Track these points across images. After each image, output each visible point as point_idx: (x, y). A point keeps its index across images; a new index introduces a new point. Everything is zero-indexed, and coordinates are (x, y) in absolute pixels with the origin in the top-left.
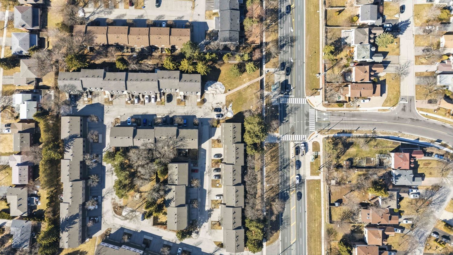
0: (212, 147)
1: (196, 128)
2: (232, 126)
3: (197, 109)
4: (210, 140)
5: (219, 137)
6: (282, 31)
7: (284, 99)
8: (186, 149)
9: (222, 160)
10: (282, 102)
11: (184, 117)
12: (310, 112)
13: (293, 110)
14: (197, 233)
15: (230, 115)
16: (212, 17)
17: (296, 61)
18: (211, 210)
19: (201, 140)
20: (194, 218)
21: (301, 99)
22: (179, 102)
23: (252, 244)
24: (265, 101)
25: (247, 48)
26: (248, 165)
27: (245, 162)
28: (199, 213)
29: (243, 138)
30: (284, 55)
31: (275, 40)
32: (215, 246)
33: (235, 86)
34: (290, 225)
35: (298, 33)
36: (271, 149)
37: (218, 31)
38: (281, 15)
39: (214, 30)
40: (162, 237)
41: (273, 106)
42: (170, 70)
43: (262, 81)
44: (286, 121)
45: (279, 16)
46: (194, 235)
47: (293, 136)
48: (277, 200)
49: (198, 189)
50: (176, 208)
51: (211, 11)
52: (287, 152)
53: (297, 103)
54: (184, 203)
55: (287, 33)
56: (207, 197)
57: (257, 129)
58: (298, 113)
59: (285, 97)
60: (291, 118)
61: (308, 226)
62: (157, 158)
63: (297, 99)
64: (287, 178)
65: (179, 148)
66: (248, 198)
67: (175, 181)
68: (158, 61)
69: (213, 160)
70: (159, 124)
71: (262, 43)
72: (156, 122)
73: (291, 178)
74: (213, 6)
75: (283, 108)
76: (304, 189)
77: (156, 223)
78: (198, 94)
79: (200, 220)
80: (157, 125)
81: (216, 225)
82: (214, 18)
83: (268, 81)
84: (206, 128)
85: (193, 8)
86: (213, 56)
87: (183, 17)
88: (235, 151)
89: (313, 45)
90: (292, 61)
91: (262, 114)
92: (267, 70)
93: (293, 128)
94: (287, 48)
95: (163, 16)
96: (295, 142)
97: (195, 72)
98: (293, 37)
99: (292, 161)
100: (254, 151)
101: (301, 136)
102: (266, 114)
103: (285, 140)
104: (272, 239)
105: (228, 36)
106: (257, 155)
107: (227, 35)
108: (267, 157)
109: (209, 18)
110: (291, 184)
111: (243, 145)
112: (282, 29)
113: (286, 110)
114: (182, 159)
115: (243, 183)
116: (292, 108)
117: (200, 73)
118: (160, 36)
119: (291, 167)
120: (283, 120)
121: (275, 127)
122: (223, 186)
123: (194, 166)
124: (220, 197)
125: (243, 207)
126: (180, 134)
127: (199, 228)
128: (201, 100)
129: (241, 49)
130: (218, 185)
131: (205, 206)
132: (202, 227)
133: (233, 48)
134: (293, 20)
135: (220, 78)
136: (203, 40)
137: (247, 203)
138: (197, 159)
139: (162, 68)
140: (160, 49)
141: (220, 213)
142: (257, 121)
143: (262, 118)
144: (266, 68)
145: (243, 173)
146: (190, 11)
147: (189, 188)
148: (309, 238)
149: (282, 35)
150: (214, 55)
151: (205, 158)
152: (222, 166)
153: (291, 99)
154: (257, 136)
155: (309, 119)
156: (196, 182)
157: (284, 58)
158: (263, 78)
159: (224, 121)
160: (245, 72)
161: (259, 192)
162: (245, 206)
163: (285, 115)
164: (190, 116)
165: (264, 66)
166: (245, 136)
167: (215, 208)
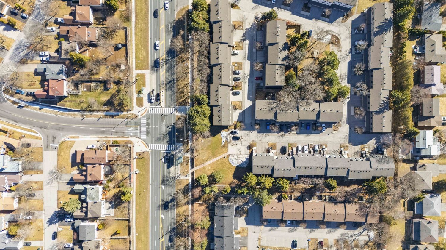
0: (241, 102)
1: (257, 120)
2: (222, 122)
3: (257, 139)
4: (243, 109)
5: (235, 112)
6: (172, 215)
7: (171, 149)
8: (267, 100)
9: (232, 90)
10: (173, 146)
11: (269, 131)
12: (146, 136)
13: (162, 138)
14: (256, 18)
15: (224, 133)
16: (241, 230)
17: (158, 186)
18: (243, 40)
19: (252, 108)
20: (260, 32)
21: (154, 149)
22: (274, 147)
23: (203, 7)
24: (190, 147)
25: (207, 199)
26: (206, 84)
27: (209, 87)
28: (255, 38)
29: (212, 110)
30: (170, 192)
31: (179, 207)
32: (239, 5)
33: (219, 162)
34: (166, 26)
35: (157, 213)
36: (184, 100)
37: (235, 216)
38: (173, 232)
39: (240, 217)
40: (292, 14)
41: (182, 141)
42: (283, 178)
43: (193, 166)
44: (170, 127)
45: (175, 231)
46: (260, 16)
47: (162, 113)
48: (178, 50)
49: (255, 60)
50: (277, 42)
51: (243, 235)
52: (168, 97)
53: (158, 145)
54: (270, 47)
55: (167, 214)
56: (247, 53)
57: (197, 120)
58: (157, 135)
59: (169, 151)
60: (164, 130)
61: (148, 25)
62: (296, 91)
63: (158, 149)
64: (168, 72)
65: (274, 101)
66: (206, 52)
67: (278, 69)
68: (295, 187)
69: (241, 89)
70: (294, 124)
71: (192, 204)
72: (297, 127)
73: (164, 71)
74: (241, 240)
75: (172, 140)
76: (151, 61)
77: (297, 28)
78: (256, 154)
79: (253, 30)
80: (296, 124)
81: (238, 25)
82: (239, 229)
83: (187, 166)
84: (248, 120)
85: (260, 239)
86: (241, 191)
87: (270, 231)
88: (219, 97)
89: (142, 201)
90: (163, 186)
91: (192, 134)
92: (187, 178)
93: (162, 120)
94: (167, 198)
95: (290, 231)
96: (160, 106)
97: (258, 175)
98: (162, 210)
99: (163, 88)
100: (200, 98)
101: (155, 112)
102: (189, 134)
103: (170, 109)
104: (184, 12)
105: (225, 210)
106: (197, 93)
107: (226, 212)
108: (187, 91)
109: (244, 229)
110: (165, 66)
111: (211, 104)
112: (172, 217)
113: (169, 138)
114: (271, 91)
115: (211, 67)
116: (163, 140)
117: (254, 174)
118: (292, 211)
119: (165, 82)
120: (171, 128)
121: (179, 121)
122: (231, 64)
123: (260, 84)
124: (234, 53)
125: (211, 43)
126: (273, 114)
127: (255, 23)
128: (252, 148)
129: (213, 198)
130: (236, 65)
131: (249, 45)
132: (251, 24)
133: (221, 199)
134: (161, 226)
135: (234, 169)
136: (250, 207)
137: (207, 47)
138: (257, 90)
139: (290, 180)
140: (293, 199)
141: (234, 37)
142: (197, 127)
143: (192, 129)
144: (188, 180)
145: (211, 77)
146: (263, 236)
147: (265, 61)
148: (147, 12)
149: (172, 211)
150: (239, 192)
151: (248, 91)
152: (232, 83)
153: (164, 149)
154: (197, 112)
155: (147, 129)
156: (258, 68)
157: (170, 189)
158: (191, 169)
159: (230, 128)
160: (209, 175)
161: (195, 58)
162: (209, 44)
163: (170, 133)
164: (264, 133)
165: (190, 181)
166: (210, 112)
167: (239, 42)
